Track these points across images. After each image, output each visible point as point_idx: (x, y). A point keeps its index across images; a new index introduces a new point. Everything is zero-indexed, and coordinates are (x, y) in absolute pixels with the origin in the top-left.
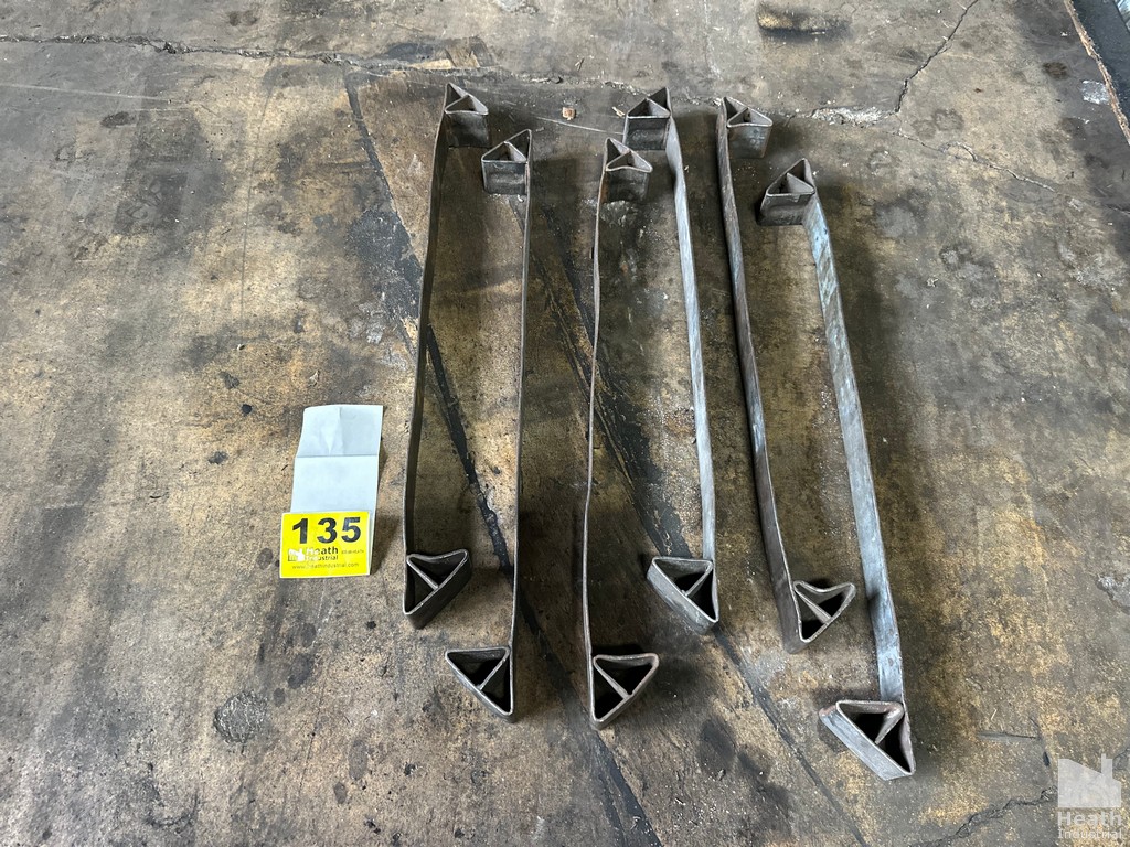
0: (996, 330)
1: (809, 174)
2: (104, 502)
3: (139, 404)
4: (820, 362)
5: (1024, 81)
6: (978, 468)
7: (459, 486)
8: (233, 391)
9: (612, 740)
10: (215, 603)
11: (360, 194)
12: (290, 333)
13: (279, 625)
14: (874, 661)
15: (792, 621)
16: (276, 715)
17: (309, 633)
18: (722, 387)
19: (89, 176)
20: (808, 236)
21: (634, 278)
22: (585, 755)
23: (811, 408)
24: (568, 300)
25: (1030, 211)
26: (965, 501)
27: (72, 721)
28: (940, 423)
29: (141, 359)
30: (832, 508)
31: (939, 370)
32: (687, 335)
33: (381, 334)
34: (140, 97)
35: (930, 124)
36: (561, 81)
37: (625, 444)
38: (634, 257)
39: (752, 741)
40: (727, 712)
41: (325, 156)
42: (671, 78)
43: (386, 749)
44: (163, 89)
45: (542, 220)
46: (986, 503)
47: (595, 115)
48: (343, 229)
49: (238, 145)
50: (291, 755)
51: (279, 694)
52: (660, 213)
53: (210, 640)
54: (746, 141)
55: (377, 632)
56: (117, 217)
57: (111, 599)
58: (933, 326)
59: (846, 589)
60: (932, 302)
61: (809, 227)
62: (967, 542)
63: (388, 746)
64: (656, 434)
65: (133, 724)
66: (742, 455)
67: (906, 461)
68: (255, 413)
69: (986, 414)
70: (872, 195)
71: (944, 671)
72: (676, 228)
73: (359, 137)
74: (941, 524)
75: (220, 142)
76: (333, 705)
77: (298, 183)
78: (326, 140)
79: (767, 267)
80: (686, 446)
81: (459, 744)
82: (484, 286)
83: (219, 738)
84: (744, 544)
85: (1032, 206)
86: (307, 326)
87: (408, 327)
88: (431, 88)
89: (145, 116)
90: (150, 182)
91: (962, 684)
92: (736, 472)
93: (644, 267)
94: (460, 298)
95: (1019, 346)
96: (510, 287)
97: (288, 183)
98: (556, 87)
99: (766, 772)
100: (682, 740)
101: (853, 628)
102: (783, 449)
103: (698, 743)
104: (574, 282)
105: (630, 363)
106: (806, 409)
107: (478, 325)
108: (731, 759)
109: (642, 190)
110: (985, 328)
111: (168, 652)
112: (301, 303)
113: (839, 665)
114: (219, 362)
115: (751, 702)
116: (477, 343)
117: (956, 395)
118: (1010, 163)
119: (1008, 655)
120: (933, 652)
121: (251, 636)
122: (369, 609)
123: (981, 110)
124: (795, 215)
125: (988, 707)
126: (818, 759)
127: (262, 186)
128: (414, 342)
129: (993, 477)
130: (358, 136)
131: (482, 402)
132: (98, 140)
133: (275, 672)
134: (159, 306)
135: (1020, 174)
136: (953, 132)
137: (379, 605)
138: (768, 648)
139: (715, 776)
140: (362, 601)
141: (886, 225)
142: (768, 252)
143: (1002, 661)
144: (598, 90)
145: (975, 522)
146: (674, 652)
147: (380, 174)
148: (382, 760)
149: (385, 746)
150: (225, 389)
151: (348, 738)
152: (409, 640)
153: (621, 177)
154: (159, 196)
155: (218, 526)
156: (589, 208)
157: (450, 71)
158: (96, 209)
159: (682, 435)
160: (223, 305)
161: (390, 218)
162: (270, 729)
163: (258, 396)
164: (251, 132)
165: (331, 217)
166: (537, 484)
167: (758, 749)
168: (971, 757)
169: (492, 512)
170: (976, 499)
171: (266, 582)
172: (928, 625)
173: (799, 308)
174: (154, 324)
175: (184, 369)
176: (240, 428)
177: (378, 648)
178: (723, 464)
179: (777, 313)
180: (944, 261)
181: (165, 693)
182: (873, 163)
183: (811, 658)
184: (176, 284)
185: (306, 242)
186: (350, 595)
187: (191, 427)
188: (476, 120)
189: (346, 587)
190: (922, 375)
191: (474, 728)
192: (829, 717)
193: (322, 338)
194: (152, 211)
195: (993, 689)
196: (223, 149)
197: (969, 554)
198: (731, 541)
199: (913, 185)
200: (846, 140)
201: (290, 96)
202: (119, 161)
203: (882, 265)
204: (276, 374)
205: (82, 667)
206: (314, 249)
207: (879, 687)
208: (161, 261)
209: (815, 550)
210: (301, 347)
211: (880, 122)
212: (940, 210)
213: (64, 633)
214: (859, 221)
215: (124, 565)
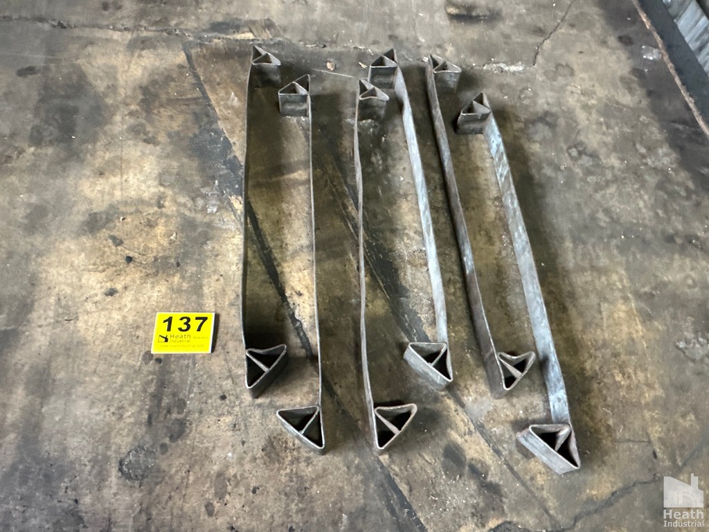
0: (603, 196)
1: (486, 101)
2: (33, 325)
3: (53, 258)
4: (500, 218)
5: (608, 47)
6: (600, 278)
7: (276, 304)
8: (119, 248)
9: (388, 461)
10: (116, 388)
11: (197, 117)
12: (156, 209)
13: (160, 401)
14: (547, 401)
15: (498, 379)
16: (162, 461)
17: (181, 405)
18: (442, 235)
20: (487, 141)
22: (370, 472)
23: (497, 247)
24: (339, 182)
25: (617, 124)
26: (593, 299)
27: (18, 474)
28: (574, 252)
29: (54, 229)
30: (515, 307)
32: (417, 201)
33: (216, 207)
34: (43, 56)
35: (554, 72)
36: (325, 46)
37: (383, 273)
38: (380, 154)
39: (476, 456)
40: (459, 438)
41: (173, 94)
42: (395, 44)
43: (239, 478)
44: (58, 52)
45: (319, 132)
47: (348, 67)
48: (187, 140)
49: (112, 88)
50: (175, 487)
51: (164, 447)
52: (394, 127)
54: (445, 82)
55: (227, 402)
56: (31, 135)
57: (41, 390)
58: (566, 194)
59: (529, 356)
60: (565, 180)
61: (487, 135)
62: (597, 325)
63: (240, 476)
64: (403, 266)
65: (62, 475)
66: (457, 278)
67: (556, 277)
68: (135, 261)
69: (602, 246)
70: (524, 116)
71: (589, 405)
72: (405, 136)
74: (581, 314)
75: (101, 86)
76: (201, 452)
77: (155, 111)
78: (173, 84)
79: (464, 160)
80: (422, 273)
81: (288, 471)
82: (283, 174)
83: (123, 478)
84: (463, 333)
85: (619, 121)
86: (167, 204)
87: (234, 202)
88: (240, 51)
89: (47, 69)
90: (53, 112)
91: (601, 411)
92: (455, 288)
93: (387, 160)
94: (267, 182)
95: (617, 204)
96: (300, 174)
97: (148, 111)
98: (322, 50)
99: (486, 474)
100: (432, 459)
101: (533, 381)
102: (482, 272)
104: (342, 170)
105: (382, 221)
106: (494, 247)
107: (281, 200)
108: (464, 468)
109: (382, 112)
110: (597, 194)
111: (85, 423)
112: (162, 189)
113: (526, 404)
114: (108, 229)
115: (473, 431)
116: (281, 212)
117: (583, 235)
118: (603, 96)
119: (627, 393)
120: (582, 392)
121: (142, 409)
122: (221, 387)
123: (584, 64)
124: (479, 127)
125: (617, 425)
126: (517, 462)
127: (131, 114)
128: (239, 212)
129: (608, 284)
130: (194, 81)
131: (287, 250)
132: (14, 85)
133: (160, 432)
134: (64, 193)
135: (610, 102)
136: (568, 77)
137: (227, 384)
138: (481, 396)
139: (455, 479)
140: (216, 382)
141: (533, 133)
142: (463, 150)
143: (624, 396)
144: (349, 51)
145: (600, 312)
146: (422, 402)
147: (210, 105)
148: (237, 485)
149: (238, 476)
150: (113, 247)
151: (212, 472)
152: (249, 406)
153: (369, 103)
154: (60, 121)
156: (349, 124)
157: (252, 40)
158: (16, 130)
159: (419, 266)
160: (109, 192)
161: (219, 133)
162: (158, 470)
163: (136, 250)
164: (121, 79)
165: (178, 133)
166: (327, 301)
167: (480, 461)
168: (610, 456)
169: (298, 321)
170: (600, 298)
171: (150, 373)
172: (577, 377)
173: (485, 185)
174: (61, 205)
175: (84, 234)
176: (125, 272)
177: (229, 412)
178: (446, 283)
179: (472, 188)
180: (570, 154)
181: (83, 451)
182: (522, 96)
183: (508, 401)
184: (75, 179)
185: (163, 149)
186: (207, 378)
187: (92, 273)
188: (273, 69)
189: (204, 374)
190: (561, 222)
191: (296, 460)
192: (524, 437)
193: (178, 211)
194: (55, 131)
195: (620, 414)
196: (103, 90)
197: (599, 332)
198: (454, 331)
199: (547, 109)
200: (505, 82)
201: (147, 56)
202: (30, 99)
203: (532, 158)
204: (147, 236)
205: (23, 437)
206: (169, 154)
207: (551, 417)
208: (64, 163)
209: (506, 334)
210: (164, 218)
211: (524, 72)
212: (564, 124)
213: (9, 415)
214: (517, 131)
215: (49, 367)
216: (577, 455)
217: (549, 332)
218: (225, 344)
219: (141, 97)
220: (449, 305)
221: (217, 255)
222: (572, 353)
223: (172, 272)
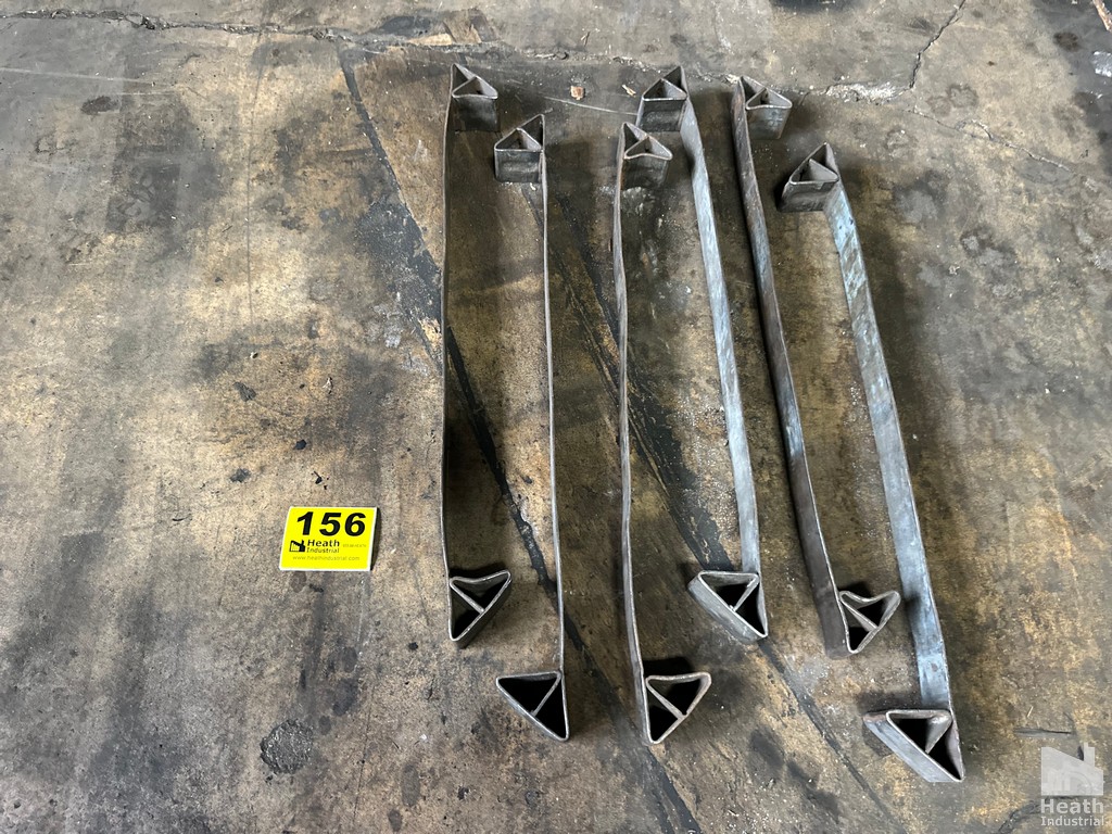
0: (1019, 318)
1: (831, 159)
2: (125, 527)
3: (152, 420)
4: (848, 357)
5: (1036, 53)
6: (1006, 462)
7: (491, 497)
8: (250, 403)
9: (663, 754)
10: (251, 629)
11: (365, 184)
12: (305, 339)
13: (318, 651)
14: (914, 664)
16: (323, 744)
17: (350, 657)
18: (751, 385)
19: (75, 170)
20: (830, 223)
21: (655, 270)
22: (637, 771)
23: (841, 406)
24: (589, 297)
25: (1047, 193)
26: (995, 497)
27: (113, 758)
28: (967, 417)
29: (149, 371)
30: (867, 509)
31: (965, 363)
32: (713, 331)
33: (399, 337)
34: (121, 79)
35: (945, 100)
36: (567, 56)
37: (657, 448)
38: (655, 248)
39: (800, 749)
40: (774, 721)
41: (326, 144)
42: (681, 55)
43: (437, 774)
44: (145, 70)
45: (557, 211)
46: (1015, 498)
47: (604, 94)
48: (350, 224)
49: (231, 132)
50: (343, 785)
51: (325, 722)
52: (678, 200)
54: (764, 123)
55: (419, 653)
56: (108, 215)
57: (141, 630)
58: (957, 317)
59: (890, 597)
60: (955, 291)
61: (831, 214)
62: (999, 539)
63: (440, 771)
64: (688, 437)
65: (178, 759)
66: (775, 457)
67: (936, 458)
68: (275, 426)
69: (1012, 407)
70: (891, 178)
71: (981, 670)
72: (695, 215)
73: (359, 121)
74: (973, 521)
75: (212, 129)
76: (380, 731)
77: (299, 173)
78: (325, 125)
79: (790, 256)
80: (718, 448)
81: (511, 765)
82: (502, 282)
83: (267, 769)
84: (784, 551)
85: (1049, 187)
86: (322, 331)
87: (426, 329)
88: (431, 66)
89: (128, 101)
90: (140, 175)
91: (999, 683)
92: (770, 474)
93: (665, 258)
94: (478, 297)
95: (1041, 335)
96: (529, 283)
97: (288, 173)
98: (563, 63)
99: (815, 780)
100: (732, 751)
101: (892, 631)
102: (816, 449)
103: (747, 753)
104: (595, 277)
105: (656, 362)
106: (837, 407)
107: (498, 324)
108: (781, 768)
109: (660, 177)
110: (1008, 317)
111: (207, 683)
112: (313, 306)
113: (879, 668)
114: (231, 372)
115: (797, 710)
116: (498, 345)
117: (982, 388)
118: (1024, 142)
119: (1042, 651)
120: (969, 651)
121: (291, 663)
122: (409, 630)
123: (995, 85)
124: (817, 201)
125: (1025, 705)
126: (865, 763)
127: (261, 177)
128: (434, 345)
131: (509, 408)
133: (318, 699)
134: (163, 312)
135: (1036, 153)
136: (968, 109)
137: (419, 626)
138: (811, 654)
139: (766, 786)
140: (401, 621)
141: (906, 210)
142: (790, 240)
143: (1037, 658)
144: (606, 66)
145: (1005, 519)
146: (719, 662)
147: (385, 162)
148: (435, 784)
149: (437, 770)
150: (241, 402)
151: (398, 764)
152: (452, 661)
153: (639, 163)
154: (152, 190)
155: (246, 548)
156: (605, 195)
157: (449, 48)
158: (85, 206)
159: (713, 437)
160: (231, 310)
161: (400, 211)
162: (319, 759)
163: (276, 408)
164: (244, 118)
165: (337, 211)
166: (571, 492)
167: (806, 757)
168: (1010, 754)
169: (527, 524)
170: (1005, 495)
171: (301, 606)
172: (963, 625)
173: (824, 300)
174: (159, 332)
175: (196, 381)
176: (261, 442)
177: (421, 670)
178: (757, 466)
179: (803, 306)
180: (965, 247)
181: (206, 726)
182: (890, 144)
183: (853, 664)
184: (179, 288)
185: (313, 239)
186: (389, 616)
187: (209, 443)
188: (485, 104)
189: (384, 608)
190: (948, 366)
191: (524, 749)
192: (876, 725)
193: (338, 342)
194: (145, 207)
195: (1028, 686)
196: (216, 137)
197: (1002, 550)
198: (769, 546)
199: (931, 167)
200: (862, 118)
201: (283, 77)
202: (104, 152)
203: (904, 253)
204: (293, 383)
205: (118, 702)
206: (322, 246)
207: (919, 689)
208: (162, 262)
209: (852, 553)
210: (318, 354)
211: (895, 99)
212: (958, 192)
213: (96, 668)
214: (879, 206)
215: (151, 594)
217: (922, 555)
218: (416, 561)
219: (276, 148)
220: (762, 503)
221: (402, 417)
222: (956, 586)
223: (332, 444)
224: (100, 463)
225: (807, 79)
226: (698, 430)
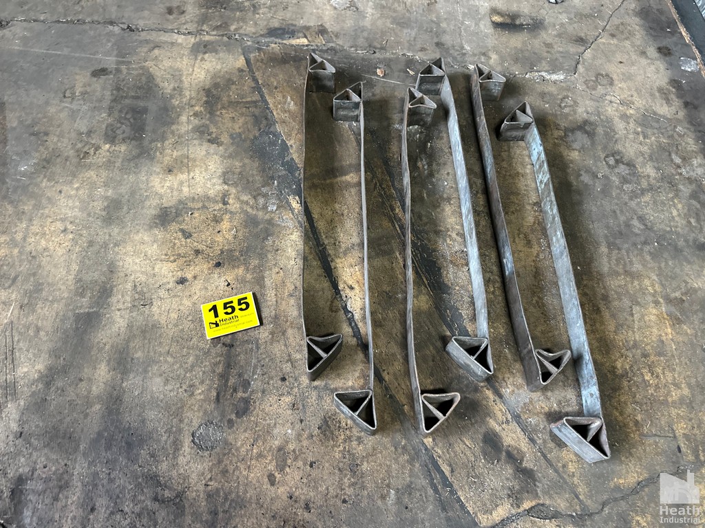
0: (639, 203)
1: (528, 110)
2: (113, 308)
3: (129, 248)
4: (539, 222)
5: (647, 57)
6: (632, 283)
7: (330, 296)
8: (188, 240)
9: (431, 444)
10: (187, 368)
11: (257, 120)
12: (221, 205)
13: (227, 381)
14: (579, 396)
15: (534, 373)
16: (229, 434)
17: (246, 385)
18: (482, 237)
19: (86, 108)
20: (528, 148)
21: (426, 172)
22: (416, 453)
23: (535, 250)
24: (387, 185)
25: (654, 134)
26: (626, 302)
27: (103, 441)
28: (609, 257)
29: (129, 221)
30: (551, 308)
31: (608, 227)
32: (460, 205)
33: (276, 206)
34: (114, 59)
35: (594, 82)
36: (375, 52)
37: (427, 271)
38: (426, 159)
39: (513, 443)
40: (497, 426)
41: (234, 97)
42: (441, 52)
43: (297, 453)
44: (128, 54)
45: (369, 138)
47: (396, 74)
48: (248, 142)
49: (178, 89)
50: (241, 458)
51: (230, 422)
52: (439, 133)
53: (185, 390)
54: (489, 90)
55: (287, 383)
56: (106, 133)
57: (121, 367)
58: (602, 201)
59: (565, 354)
60: (601, 187)
61: (529, 142)
62: (628, 327)
63: (299, 451)
64: (445, 265)
65: (142, 442)
66: (496, 277)
67: (592, 280)
68: (203, 253)
69: (636, 252)
70: (563, 124)
71: (619, 401)
72: (449, 142)
73: (254, 85)
74: (613, 316)
75: (168, 87)
76: (263, 427)
77: (218, 113)
78: (233, 87)
79: (505, 166)
80: (463, 272)
81: (341, 448)
82: (336, 177)
83: (195, 449)
84: (502, 330)
85: (655, 131)
86: (231, 201)
87: (292, 202)
88: (296, 56)
89: (118, 70)
90: (125, 112)
91: (629, 409)
92: (494, 287)
93: (432, 165)
94: (322, 184)
95: (652, 213)
96: (352, 177)
97: (212, 113)
98: (372, 56)
99: (522, 460)
100: (472, 443)
101: (566, 376)
102: (521, 273)
104: (390, 174)
105: (427, 223)
106: (533, 250)
107: (334, 200)
108: (502, 454)
109: (429, 119)
110: (632, 202)
111: (160, 398)
112: (226, 187)
113: (559, 398)
114: (178, 222)
115: (511, 420)
116: (334, 211)
117: (618, 241)
118: (641, 106)
119: (655, 391)
120: (612, 389)
121: (211, 388)
122: (281, 370)
123: (623, 74)
124: (521, 135)
125: (645, 421)
126: (551, 452)
127: (196, 115)
128: (296, 211)
129: (641, 289)
131: (340, 247)
132: (90, 85)
133: (227, 408)
134: (137, 188)
135: (648, 112)
136: (608, 87)
137: (287, 367)
138: (518, 389)
139: (493, 463)
140: (277, 365)
141: (572, 141)
142: (505, 156)
144: (397, 58)
145: (632, 315)
146: (464, 392)
147: (268, 108)
148: (296, 459)
149: (297, 451)
150: (183, 239)
151: (274, 446)
152: (307, 388)
153: (417, 111)
154: (132, 120)
155: (185, 322)
156: (397, 130)
157: (307, 46)
158: (92, 128)
159: (460, 266)
160: (178, 188)
161: (277, 135)
162: (226, 443)
163: (204, 243)
164: (186, 81)
165: (240, 134)
166: (376, 295)
167: (516, 448)
168: (637, 449)
169: (350, 312)
170: (632, 301)
171: (218, 355)
172: (608, 374)
173: (525, 190)
174: (135, 199)
175: (156, 227)
176: (194, 262)
177: (288, 393)
178: (487, 282)
179: (512, 193)
180: (607, 163)
181: (159, 423)
182: (563, 105)
183: (543, 394)
184: (146, 175)
185: (226, 150)
186: (269, 362)
187: (164, 262)
188: (328, 76)
189: (266, 357)
190: (598, 230)
191: (349, 438)
192: (558, 428)
193: (240, 208)
194: (128, 130)
195: (647, 410)
196: (169, 92)
197: (630, 333)
198: (493, 327)
199: (587, 118)
200: (546, 90)
201: (209, 60)
202: (104, 99)
203: (571, 165)
204: (213, 230)
205: (107, 408)
206: (231, 154)
207: (583, 410)
208: (136, 160)
209: (542, 332)
210: (228, 214)
211: (565, 80)
212: (603, 133)
213: (94, 388)
214: (557, 139)
215: (128, 346)
216: (608, 446)
217: (584, 331)
218: (285, 331)
219: (205, 99)
220: (490, 304)
221: (277, 250)
222: (604, 352)
223: (236, 264)
224: (98, 272)
225: (514, 68)
226: (451, 262)
